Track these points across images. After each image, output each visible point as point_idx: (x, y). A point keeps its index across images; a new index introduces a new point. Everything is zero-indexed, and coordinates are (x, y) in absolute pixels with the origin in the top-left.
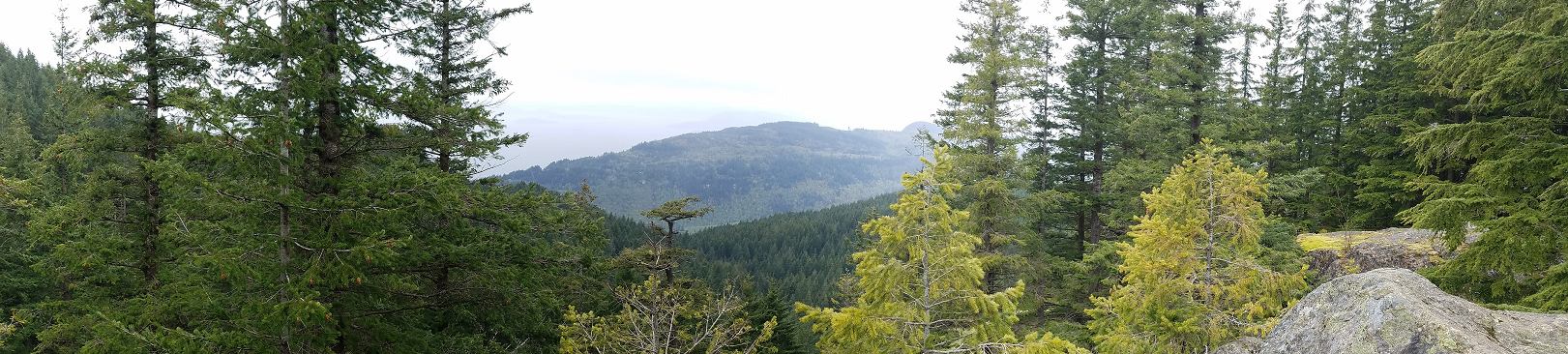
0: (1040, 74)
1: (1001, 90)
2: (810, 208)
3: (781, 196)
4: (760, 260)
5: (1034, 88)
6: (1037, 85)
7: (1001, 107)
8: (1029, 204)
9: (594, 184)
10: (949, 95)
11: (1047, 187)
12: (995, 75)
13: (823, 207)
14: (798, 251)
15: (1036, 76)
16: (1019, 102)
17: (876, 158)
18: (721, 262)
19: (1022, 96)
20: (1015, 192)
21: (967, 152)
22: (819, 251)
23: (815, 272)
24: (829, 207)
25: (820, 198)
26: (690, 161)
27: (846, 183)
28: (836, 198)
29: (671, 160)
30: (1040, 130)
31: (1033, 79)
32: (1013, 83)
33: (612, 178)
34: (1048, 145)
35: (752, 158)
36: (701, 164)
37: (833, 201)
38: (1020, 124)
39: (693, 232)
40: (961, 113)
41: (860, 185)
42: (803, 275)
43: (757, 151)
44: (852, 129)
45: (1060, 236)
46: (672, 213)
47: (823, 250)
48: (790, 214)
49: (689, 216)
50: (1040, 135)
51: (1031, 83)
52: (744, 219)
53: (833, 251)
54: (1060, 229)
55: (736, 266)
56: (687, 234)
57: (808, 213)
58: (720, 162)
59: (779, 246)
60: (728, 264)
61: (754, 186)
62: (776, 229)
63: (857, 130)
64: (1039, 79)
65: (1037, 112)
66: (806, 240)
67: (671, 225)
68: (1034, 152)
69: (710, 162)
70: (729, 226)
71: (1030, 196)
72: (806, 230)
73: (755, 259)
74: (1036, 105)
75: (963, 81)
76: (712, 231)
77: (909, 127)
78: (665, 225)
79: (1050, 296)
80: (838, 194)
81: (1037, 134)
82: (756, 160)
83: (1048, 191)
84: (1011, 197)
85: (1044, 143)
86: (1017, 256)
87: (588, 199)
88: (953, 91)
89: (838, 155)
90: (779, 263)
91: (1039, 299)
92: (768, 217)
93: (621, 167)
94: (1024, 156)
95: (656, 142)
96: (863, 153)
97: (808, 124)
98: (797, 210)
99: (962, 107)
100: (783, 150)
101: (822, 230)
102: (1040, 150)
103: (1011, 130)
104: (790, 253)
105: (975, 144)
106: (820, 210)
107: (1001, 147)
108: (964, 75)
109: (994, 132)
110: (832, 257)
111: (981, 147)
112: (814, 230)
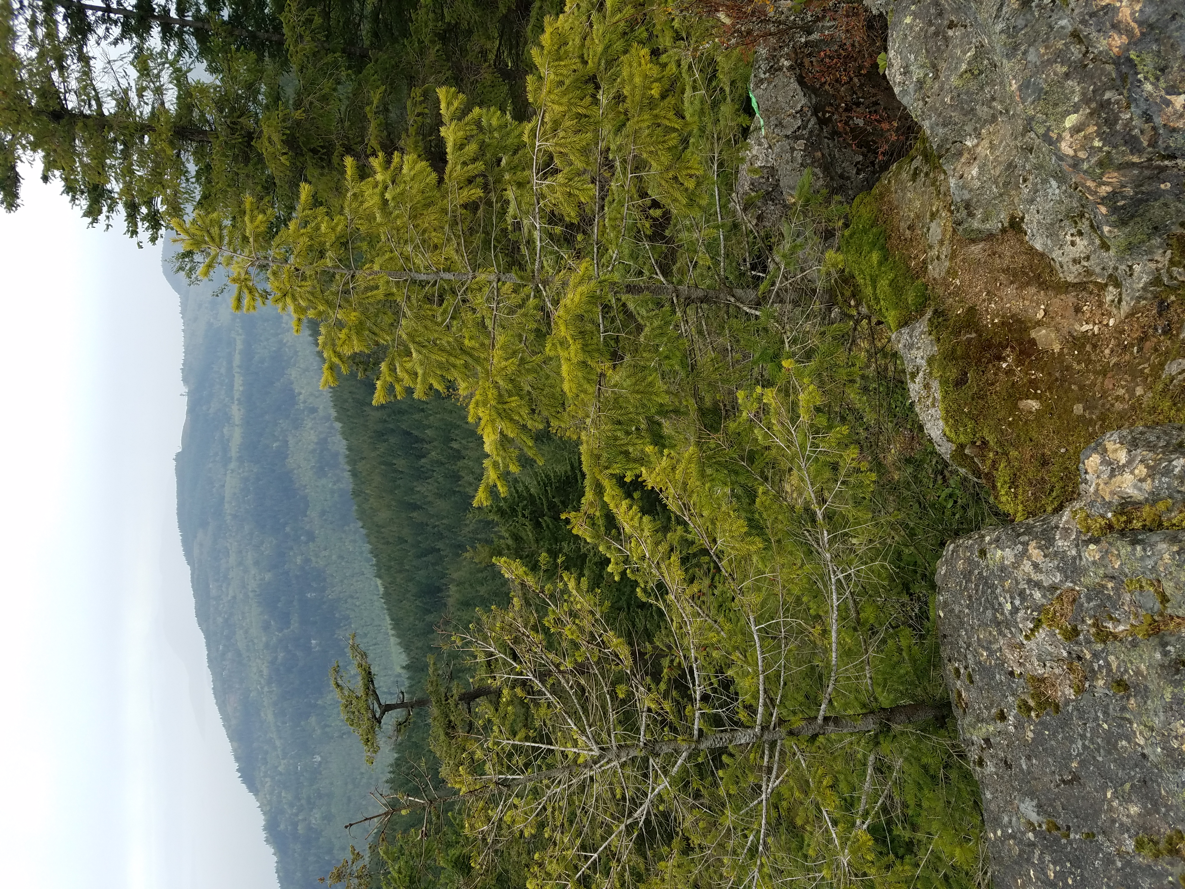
0: (28, 14)
1: (72, 103)
2: (342, 460)
3: (323, 513)
4: (440, 536)
5: (63, 30)
6: (55, 22)
7: (109, 107)
8: (310, 72)
9: (330, 851)
10: (93, 213)
11: (278, 28)
12: (37, 112)
13: (339, 437)
14: (421, 475)
15: (33, 24)
16: (97, 65)
17: (239, 346)
18: (451, 601)
19: (85, 59)
20: (290, 93)
21: (209, 181)
22: (418, 440)
23: (455, 445)
24: (338, 425)
25: (323, 443)
26: (269, 683)
27: (291, 397)
28: (321, 413)
29: (270, 718)
30: (156, 31)
31: (41, 32)
32: (55, 76)
33: (316, 818)
34: (189, 17)
35: (253, 571)
36: (273, 662)
37: (327, 418)
38: (144, 71)
39: (404, 656)
40: (127, 189)
41: (293, 373)
42: (460, 463)
43: (240, 564)
44: (185, 390)
45: (375, 19)
46: (368, 708)
47: (415, 432)
48: (356, 493)
49: (369, 678)
50: (167, 32)
51: (51, 35)
52: (369, 571)
53: (416, 416)
54: (362, 16)
55: (455, 576)
56: (407, 668)
57: (352, 461)
58: (266, 627)
59: (415, 507)
60: (453, 588)
61: (307, 561)
62: (384, 515)
63: (185, 380)
64: (40, 17)
65: (116, 31)
66: (401, 463)
67: (388, 708)
68: (205, 51)
69: (267, 646)
70: (387, 595)
71: (295, 67)
72: (382, 463)
73: (440, 545)
74: (101, 30)
75: (57, 183)
76: (397, 623)
77: (176, 287)
78: (390, 720)
79: (484, 53)
80: (313, 410)
81: (165, 39)
82: (256, 563)
83: (285, 30)
84: (298, 105)
85: (184, 23)
86: (409, 103)
87: (360, 864)
88: (84, 203)
89: (237, 412)
90: (442, 505)
91: (487, 75)
92: (364, 531)
93: (292, 805)
94: (212, 69)
95: (235, 750)
96: (230, 369)
97: (180, 472)
98: (347, 482)
99: (115, 186)
100: (235, 517)
101: (380, 435)
102: (201, 35)
103: (159, 91)
104: (426, 489)
105: (192, 168)
106: (345, 442)
107: (196, 114)
108: (45, 179)
109: (163, 126)
110: (427, 417)
111: (199, 155)
112: (382, 448)
